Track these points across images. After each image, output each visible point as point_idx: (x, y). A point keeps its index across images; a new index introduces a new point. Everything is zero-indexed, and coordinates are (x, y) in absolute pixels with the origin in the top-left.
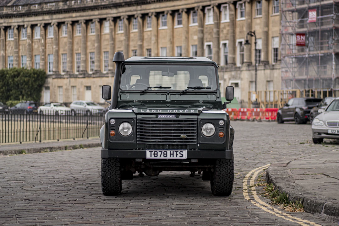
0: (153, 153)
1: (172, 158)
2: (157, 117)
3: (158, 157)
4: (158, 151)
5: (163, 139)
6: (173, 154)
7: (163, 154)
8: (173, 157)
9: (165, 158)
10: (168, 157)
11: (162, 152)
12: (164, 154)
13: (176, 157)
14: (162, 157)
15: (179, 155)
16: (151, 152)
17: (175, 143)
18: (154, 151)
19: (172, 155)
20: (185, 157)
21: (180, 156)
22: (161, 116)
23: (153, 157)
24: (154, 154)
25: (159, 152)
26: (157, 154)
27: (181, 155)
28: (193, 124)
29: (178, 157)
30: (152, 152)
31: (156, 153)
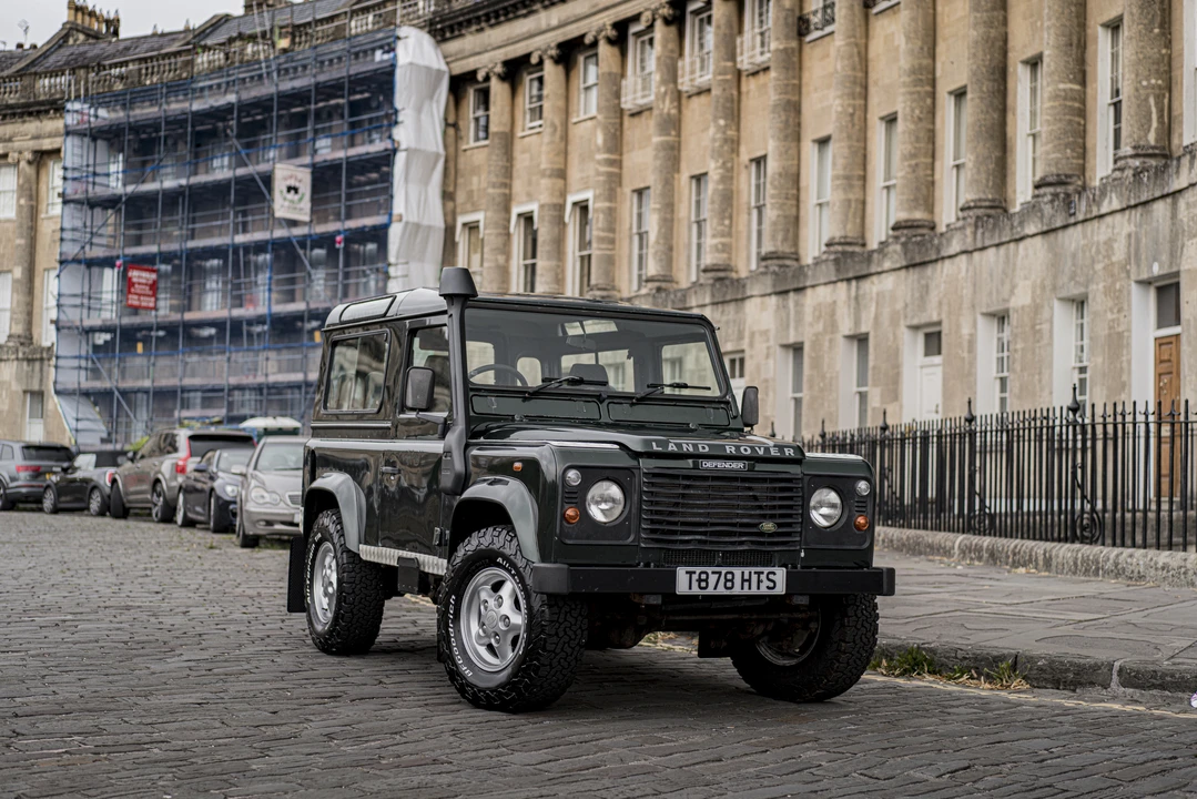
0: (695, 577)
1: (746, 591)
2: (696, 467)
3: (710, 591)
4: (709, 570)
5: (713, 534)
6: (749, 581)
7: (722, 580)
8: (750, 588)
9: (728, 592)
10: (737, 590)
11: (720, 573)
12: (727, 580)
13: (758, 588)
14: (721, 590)
15: (766, 583)
16: (691, 573)
17: (745, 548)
18: (698, 572)
19: (746, 584)
20: (780, 589)
21: (768, 588)
22: (709, 464)
23: (695, 590)
24: (700, 580)
25: (713, 573)
26: (706, 581)
27: (771, 585)
28: (790, 489)
29: (764, 590)
30: (695, 573)
31: (704, 577)
